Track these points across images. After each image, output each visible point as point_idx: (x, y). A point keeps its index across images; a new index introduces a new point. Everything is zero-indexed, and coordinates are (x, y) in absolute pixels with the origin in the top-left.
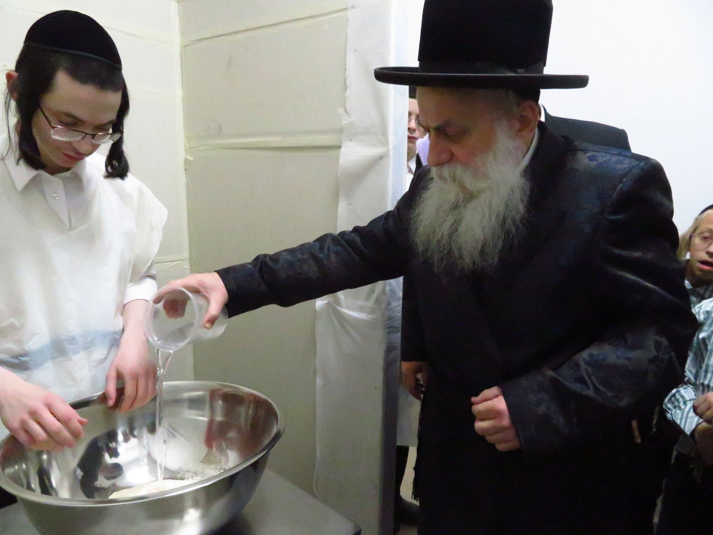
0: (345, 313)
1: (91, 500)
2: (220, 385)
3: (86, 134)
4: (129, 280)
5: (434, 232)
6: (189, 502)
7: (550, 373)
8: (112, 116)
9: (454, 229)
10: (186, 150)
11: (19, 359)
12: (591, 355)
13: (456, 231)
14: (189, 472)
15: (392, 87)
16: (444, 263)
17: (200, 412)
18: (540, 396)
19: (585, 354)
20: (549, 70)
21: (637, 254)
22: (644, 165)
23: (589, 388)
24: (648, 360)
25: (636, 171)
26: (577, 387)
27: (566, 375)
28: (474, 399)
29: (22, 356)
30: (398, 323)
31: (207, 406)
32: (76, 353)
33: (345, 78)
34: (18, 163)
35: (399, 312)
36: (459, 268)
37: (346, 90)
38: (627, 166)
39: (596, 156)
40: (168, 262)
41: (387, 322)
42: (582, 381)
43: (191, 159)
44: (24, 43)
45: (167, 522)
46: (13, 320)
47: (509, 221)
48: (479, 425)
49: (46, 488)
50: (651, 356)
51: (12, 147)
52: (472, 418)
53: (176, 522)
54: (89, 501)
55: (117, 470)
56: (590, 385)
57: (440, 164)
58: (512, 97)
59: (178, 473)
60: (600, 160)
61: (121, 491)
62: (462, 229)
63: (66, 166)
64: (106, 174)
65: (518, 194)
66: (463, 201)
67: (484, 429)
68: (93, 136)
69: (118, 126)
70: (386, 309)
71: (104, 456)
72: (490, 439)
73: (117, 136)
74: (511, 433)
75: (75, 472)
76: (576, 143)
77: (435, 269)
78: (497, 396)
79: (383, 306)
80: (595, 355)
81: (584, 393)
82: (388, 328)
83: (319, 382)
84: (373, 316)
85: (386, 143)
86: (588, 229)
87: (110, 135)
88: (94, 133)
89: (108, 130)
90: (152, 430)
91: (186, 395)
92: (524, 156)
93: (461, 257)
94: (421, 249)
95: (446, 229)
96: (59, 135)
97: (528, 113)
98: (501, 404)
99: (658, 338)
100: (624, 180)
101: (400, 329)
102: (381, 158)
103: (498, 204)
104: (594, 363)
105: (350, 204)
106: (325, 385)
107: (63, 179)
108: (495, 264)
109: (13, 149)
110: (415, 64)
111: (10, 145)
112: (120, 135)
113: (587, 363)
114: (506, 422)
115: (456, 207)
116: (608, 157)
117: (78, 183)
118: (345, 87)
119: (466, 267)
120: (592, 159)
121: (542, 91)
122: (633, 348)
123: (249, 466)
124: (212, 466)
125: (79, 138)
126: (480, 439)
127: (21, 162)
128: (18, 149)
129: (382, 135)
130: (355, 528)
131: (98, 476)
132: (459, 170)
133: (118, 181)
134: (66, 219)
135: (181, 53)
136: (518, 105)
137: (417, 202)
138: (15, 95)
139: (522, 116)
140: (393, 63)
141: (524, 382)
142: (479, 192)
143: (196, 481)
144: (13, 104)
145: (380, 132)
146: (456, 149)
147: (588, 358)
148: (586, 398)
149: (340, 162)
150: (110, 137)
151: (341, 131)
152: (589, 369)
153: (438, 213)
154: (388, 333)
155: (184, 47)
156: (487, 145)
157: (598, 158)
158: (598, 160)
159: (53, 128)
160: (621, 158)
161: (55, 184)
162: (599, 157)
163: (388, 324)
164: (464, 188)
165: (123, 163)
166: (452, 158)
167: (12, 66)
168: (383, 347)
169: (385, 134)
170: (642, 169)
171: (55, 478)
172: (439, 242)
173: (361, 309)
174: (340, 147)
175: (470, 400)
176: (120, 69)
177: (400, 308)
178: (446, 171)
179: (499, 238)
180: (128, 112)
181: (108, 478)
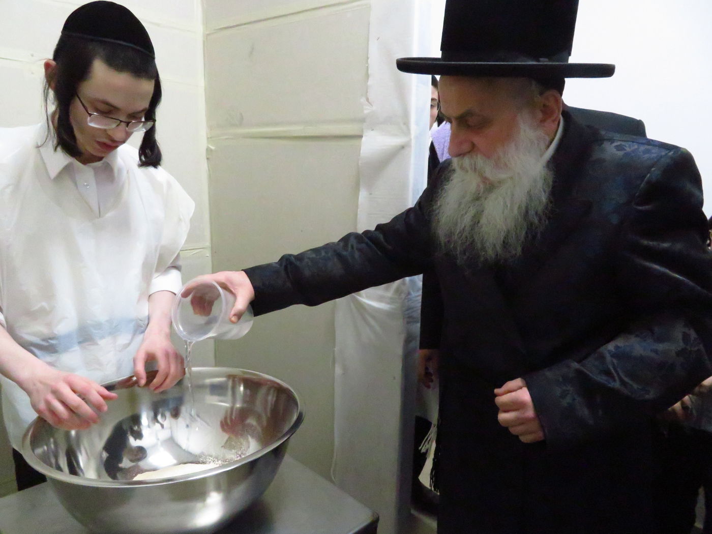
0: (365, 303)
1: (116, 481)
2: (241, 371)
3: (121, 121)
4: (154, 270)
5: (456, 224)
6: (211, 485)
7: (575, 365)
8: (145, 104)
9: (476, 221)
10: (208, 138)
11: (48, 342)
12: (617, 347)
13: (479, 222)
14: (211, 456)
15: (414, 77)
16: (467, 254)
17: (221, 398)
18: (564, 388)
19: (611, 346)
20: (573, 59)
21: (666, 245)
22: (673, 154)
23: (615, 381)
24: (676, 353)
25: (665, 161)
26: (602, 379)
27: (590, 367)
28: (497, 391)
29: (50, 339)
30: (418, 313)
31: (230, 393)
32: (102, 337)
33: (368, 67)
34: (55, 149)
35: (419, 303)
36: (482, 259)
37: (368, 79)
38: (655, 155)
39: (624, 145)
40: (189, 250)
41: (407, 312)
42: (608, 373)
43: (213, 148)
44: (62, 32)
45: (191, 504)
46: (44, 304)
47: (532, 212)
48: (503, 416)
49: (74, 469)
50: (679, 349)
51: (51, 134)
52: (496, 410)
53: (199, 505)
54: (114, 482)
55: (141, 453)
56: (617, 378)
57: (461, 155)
58: (534, 87)
59: (200, 457)
60: (628, 150)
61: (144, 473)
62: (483, 221)
63: (100, 155)
64: (140, 162)
65: (540, 184)
66: (484, 192)
67: (507, 421)
68: (128, 124)
69: (150, 114)
70: (405, 299)
71: (129, 440)
72: (514, 430)
73: (150, 124)
74: (535, 426)
75: (101, 454)
76: (603, 132)
77: (458, 261)
78: (521, 388)
79: (403, 296)
80: (621, 347)
81: (610, 385)
82: (409, 317)
83: (338, 370)
84: (393, 306)
85: (407, 132)
86: (615, 219)
87: (142, 124)
88: (129, 121)
89: (141, 118)
90: (176, 414)
91: (208, 381)
92: (548, 146)
93: (483, 248)
94: (443, 239)
95: (467, 220)
96: (94, 123)
97: (551, 103)
98: (524, 395)
99: (686, 330)
100: (653, 169)
101: (420, 319)
102: (403, 147)
103: (520, 196)
104: (619, 355)
105: (371, 194)
106: (344, 374)
107: (95, 169)
108: (518, 254)
109: (51, 136)
110: (438, 54)
111: (48, 132)
112: (153, 123)
113: (614, 355)
114: (530, 413)
115: (477, 198)
116: (636, 147)
117: (108, 174)
118: (367, 76)
119: (489, 258)
120: (619, 148)
121: (566, 80)
122: (660, 340)
123: (270, 451)
124: (233, 451)
125: (114, 126)
126: (504, 431)
127: (59, 149)
128: (56, 136)
129: (404, 124)
130: (373, 516)
131: (123, 458)
132: (480, 160)
133: (151, 169)
134: (95, 207)
135: (204, 42)
136: (541, 94)
137: (439, 194)
138: (53, 85)
139: (544, 106)
140: (416, 53)
141: (549, 374)
142: (500, 182)
143: (218, 466)
144: (51, 93)
145: (403, 122)
146: (477, 140)
147: (614, 350)
148: (612, 390)
149: (361, 152)
150: (143, 126)
151: (363, 120)
152: (615, 361)
153: (460, 204)
154: (408, 323)
155: (207, 36)
156: (508, 136)
157: (625, 148)
158: (625, 150)
159: (90, 115)
160: (650, 147)
161: (87, 173)
162: (626, 146)
163: (408, 314)
164: (485, 179)
165: (156, 151)
166: (473, 149)
167: (50, 55)
168: (402, 337)
169: (407, 124)
170: (671, 158)
171: (82, 460)
172: (461, 233)
173: (380, 299)
174: (361, 137)
175: (493, 391)
176: (154, 58)
177: (420, 298)
178: (467, 161)
179: (521, 228)
180: (160, 101)
181: (132, 461)
